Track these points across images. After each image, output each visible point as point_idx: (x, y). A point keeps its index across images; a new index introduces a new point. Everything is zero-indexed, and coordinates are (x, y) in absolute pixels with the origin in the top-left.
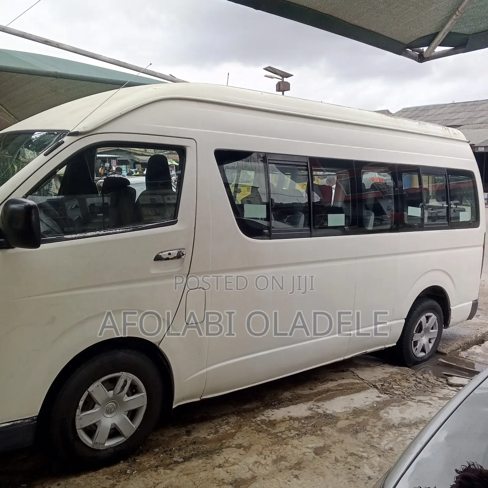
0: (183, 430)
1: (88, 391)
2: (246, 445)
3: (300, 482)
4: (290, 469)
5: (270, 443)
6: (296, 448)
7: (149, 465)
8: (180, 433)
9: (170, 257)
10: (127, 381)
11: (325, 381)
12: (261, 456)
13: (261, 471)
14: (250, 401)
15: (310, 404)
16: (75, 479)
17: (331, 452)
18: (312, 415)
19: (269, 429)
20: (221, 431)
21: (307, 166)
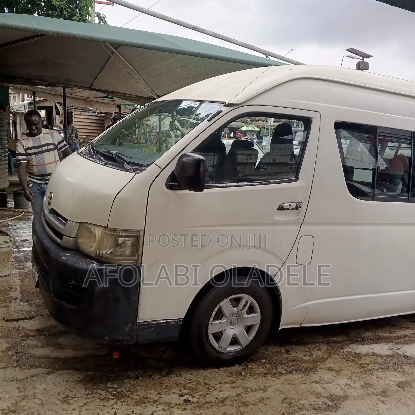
0: (283, 349)
1: (220, 305)
2: (337, 370)
3: (386, 407)
4: (377, 395)
5: (357, 371)
6: (381, 379)
7: (259, 371)
8: (281, 351)
9: (290, 208)
10: (248, 302)
11: (402, 328)
12: (350, 380)
13: (351, 392)
14: (337, 335)
15: (390, 345)
16: (204, 372)
17: (412, 388)
18: (393, 354)
19: (355, 359)
20: (314, 355)
21: (410, 140)
